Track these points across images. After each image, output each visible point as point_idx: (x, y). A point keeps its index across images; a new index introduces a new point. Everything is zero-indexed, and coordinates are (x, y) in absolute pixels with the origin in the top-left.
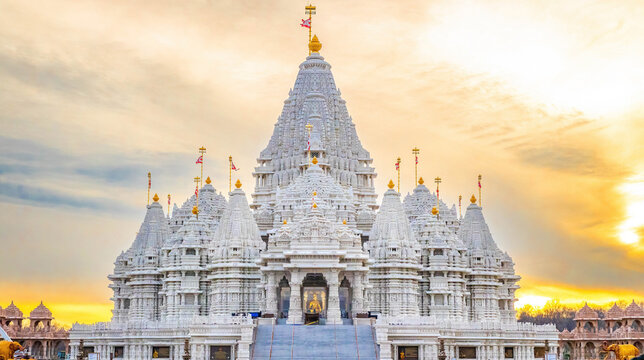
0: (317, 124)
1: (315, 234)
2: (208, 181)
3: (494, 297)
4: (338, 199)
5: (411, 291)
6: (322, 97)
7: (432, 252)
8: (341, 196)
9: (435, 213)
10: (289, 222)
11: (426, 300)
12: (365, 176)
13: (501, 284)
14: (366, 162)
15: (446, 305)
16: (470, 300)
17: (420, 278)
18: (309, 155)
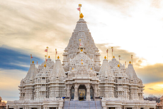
0: (82, 40)
1: (82, 72)
2: (49, 57)
3: (137, 92)
4: (89, 62)
5: (112, 90)
6: (84, 32)
7: (118, 79)
8: (90, 61)
9: (119, 66)
10: (74, 69)
11: (116, 93)
12: (97, 55)
13: (139, 88)
14: (97, 51)
15: (122, 95)
16: (130, 93)
17: (114, 86)
18: (80, 49)
